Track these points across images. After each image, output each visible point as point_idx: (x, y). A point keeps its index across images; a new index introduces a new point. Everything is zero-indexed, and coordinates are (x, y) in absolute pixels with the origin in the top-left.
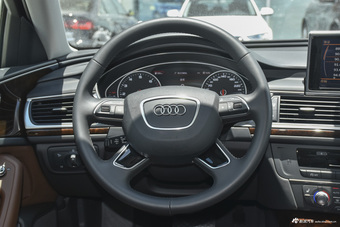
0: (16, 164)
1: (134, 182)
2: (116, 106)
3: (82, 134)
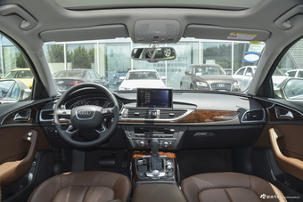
0: (36, 133)
1: (73, 137)
2: (68, 112)
3: (56, 121)
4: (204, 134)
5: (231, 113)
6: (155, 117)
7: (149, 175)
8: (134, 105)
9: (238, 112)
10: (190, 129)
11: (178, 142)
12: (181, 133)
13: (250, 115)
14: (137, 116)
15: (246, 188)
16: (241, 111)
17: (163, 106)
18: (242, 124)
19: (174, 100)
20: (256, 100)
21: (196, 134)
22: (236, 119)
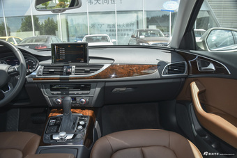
4: (124, 89)
5: (151, 67)
6: (70, 73)
7: (56, 138)
8: (49, 62)
9: (158, 65)
10: (107, 84)
11: (95, 99)
12: (98, 90)
13: (171, 69)
14: (52, 73)
15: (165, 146)
16: (161, 64)
17: (79, 61)
18: (162, 78)
19: (90, 55)
20: (178, 52)
21: (115, 90)
22: (155, 73)
